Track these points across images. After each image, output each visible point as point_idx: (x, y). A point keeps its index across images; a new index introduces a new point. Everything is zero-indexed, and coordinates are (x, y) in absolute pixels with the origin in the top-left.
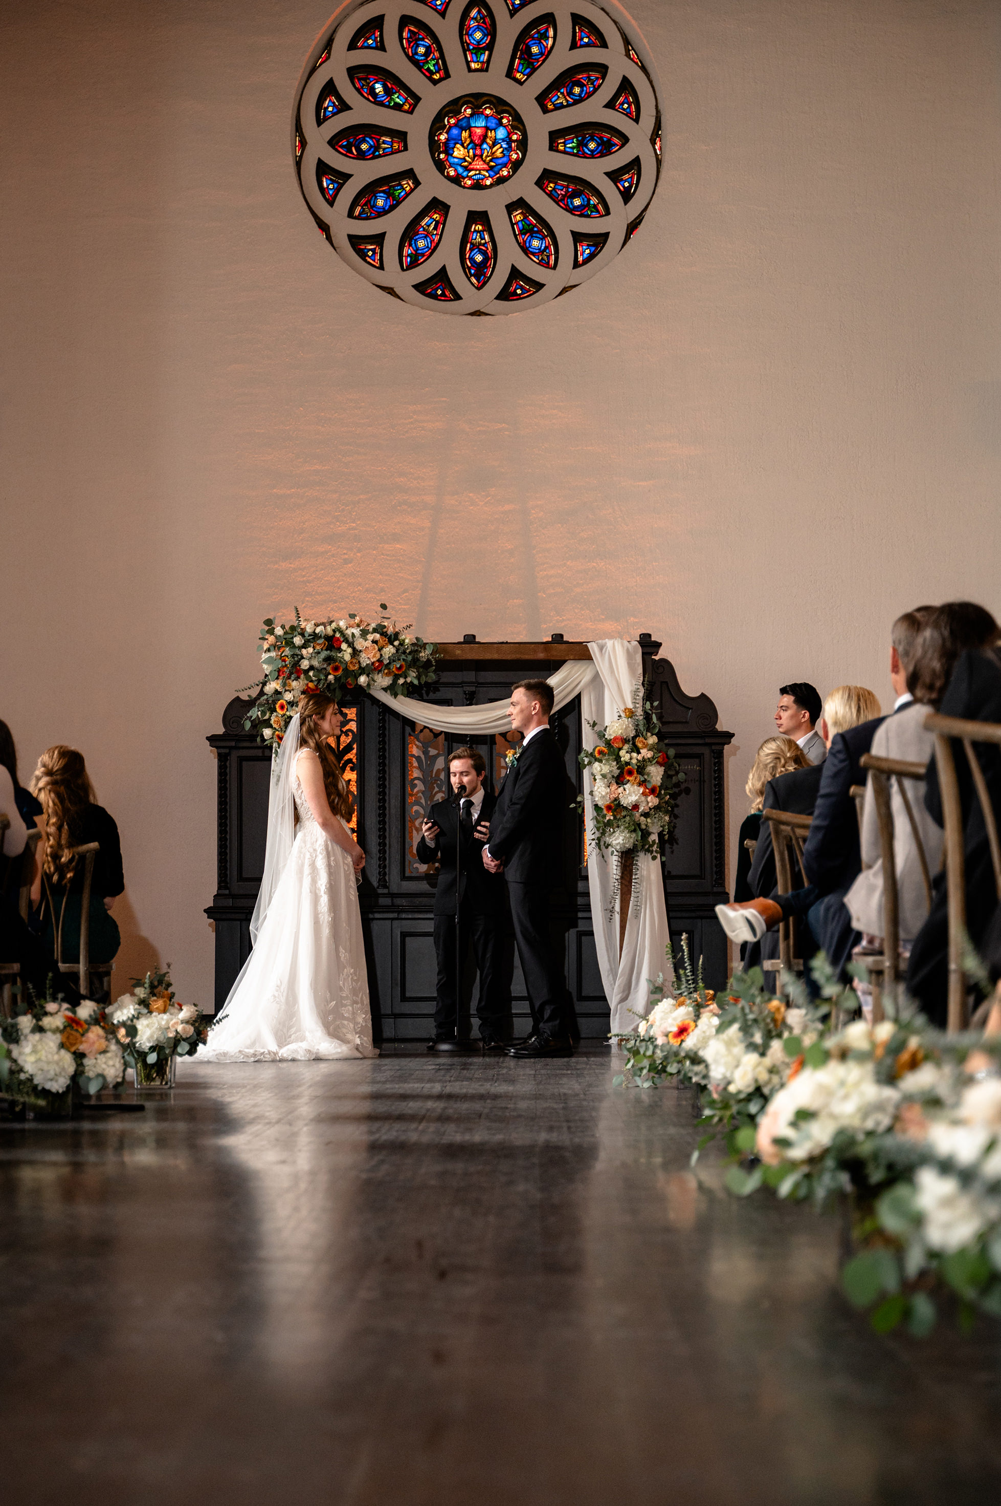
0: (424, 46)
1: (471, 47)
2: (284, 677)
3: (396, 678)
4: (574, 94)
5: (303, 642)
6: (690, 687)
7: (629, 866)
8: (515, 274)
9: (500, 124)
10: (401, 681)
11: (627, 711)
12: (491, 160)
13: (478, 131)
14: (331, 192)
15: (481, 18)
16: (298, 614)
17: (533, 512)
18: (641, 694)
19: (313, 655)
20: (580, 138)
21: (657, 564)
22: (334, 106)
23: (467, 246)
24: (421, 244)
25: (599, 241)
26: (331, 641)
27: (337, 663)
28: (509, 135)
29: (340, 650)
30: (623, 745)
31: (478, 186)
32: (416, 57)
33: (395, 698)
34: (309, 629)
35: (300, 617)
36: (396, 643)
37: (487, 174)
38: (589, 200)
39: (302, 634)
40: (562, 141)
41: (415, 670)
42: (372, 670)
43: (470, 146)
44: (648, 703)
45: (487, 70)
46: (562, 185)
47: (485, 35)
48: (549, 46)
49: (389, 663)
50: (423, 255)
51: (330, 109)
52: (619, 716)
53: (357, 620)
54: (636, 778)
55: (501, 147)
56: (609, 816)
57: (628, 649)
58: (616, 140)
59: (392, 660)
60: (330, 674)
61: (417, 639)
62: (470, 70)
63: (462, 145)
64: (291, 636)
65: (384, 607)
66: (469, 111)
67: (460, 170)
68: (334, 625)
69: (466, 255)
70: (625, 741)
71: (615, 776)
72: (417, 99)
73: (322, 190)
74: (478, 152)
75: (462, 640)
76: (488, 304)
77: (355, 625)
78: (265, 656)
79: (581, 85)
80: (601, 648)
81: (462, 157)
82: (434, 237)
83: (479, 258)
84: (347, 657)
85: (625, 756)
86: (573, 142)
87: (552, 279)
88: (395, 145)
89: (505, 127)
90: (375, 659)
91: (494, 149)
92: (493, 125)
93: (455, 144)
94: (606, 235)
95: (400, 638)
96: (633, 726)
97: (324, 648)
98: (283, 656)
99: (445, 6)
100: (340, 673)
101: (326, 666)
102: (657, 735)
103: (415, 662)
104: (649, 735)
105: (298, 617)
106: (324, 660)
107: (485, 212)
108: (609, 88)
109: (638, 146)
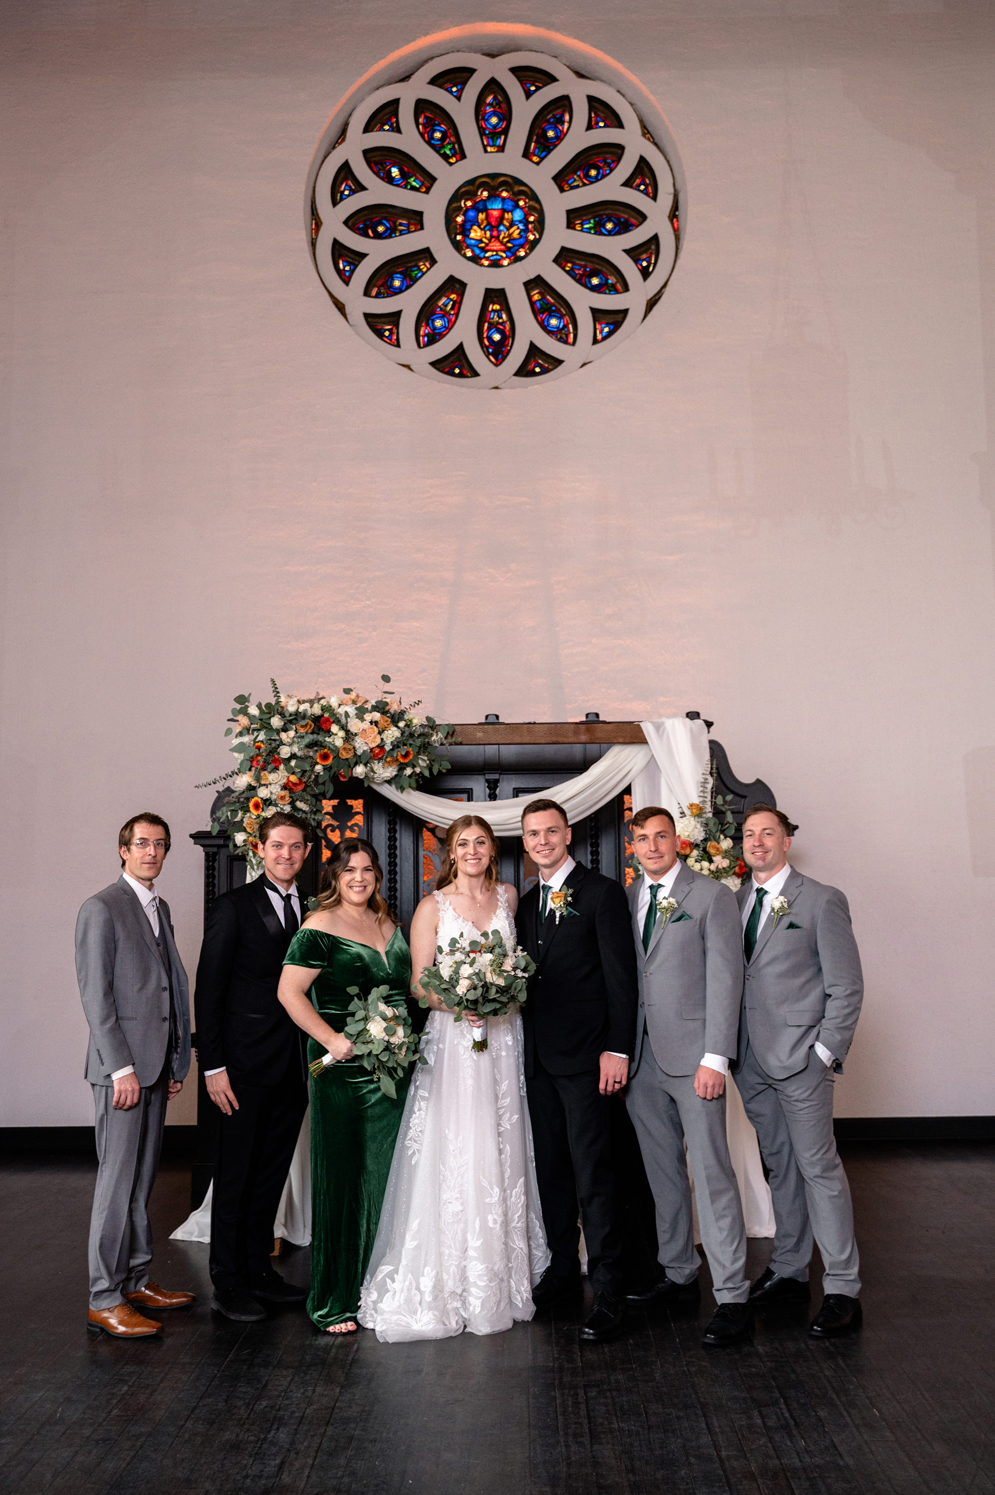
0: (440, 131)
1: (487, 132)
2: (258, 769)
3: (402, 768)
4: (590, 177)
5: (283, 723)
8: (534, 351)
9: (517, 206)
10: (408, 771)
11: (694, 807)
12: (508, 242)
13: (495, 213)
14: (347, 274)
15: (497, 104)
16: (277, 688)
17: (556, 587)
18: (709, 786)
19: (295, 739)
20: (597, 219)
21: (686, 640)
22: (351, 190)
23: (484, 326)
24: (438, 323)
25: (618, 317)
26: (319, 722)
27: (326, 750)
28: (526, 217)
29: (329, 733)
30: (691, 851)
31: (496, 264)
32: (433, 142)
33: (402, 792)
34: (291, 708)
35: (279, 692)
36: (402, 724)
37: (504, 255)
38: (607, 279)
39: (282, 715)
40: (579, 222)
41: (426, 758)
42: (371, 758)
43: (487, 228)
44: (720, 798)
45: (503, 151)
46: (579, 265)
47: (500, 120)
48: (565, 130)
49: (393, 750)
50: (439, 334)
51: (346, 193)
52: (681, 813)
53: (353, 695)
55: (518, 228)
57: (691, 731)
58: (633, 220)
59: (396, 746)
60: (317, 763)
61: (428, 719)
62: (486, 152)
63: (479, 226)
64: (269, 716)
65: (386, 679)
66: (485, 194)
67: (477, 251)
68: (323, 702)
69: (483, 334)
70: (693, 846)
72: (434, 181)
73: (340, 272)
74: (495, 233)
75: (483, 721)
76: (507, 380)
77: (351, 702)
78: (236, 741)
79: (598, 168)
80: (658, 727)
81: (478, 238)
82: (451, 317)
83: (497, 337)
84: (339, 742)
86: (590, 223)
87: (572, 355)
88: (412, 227)
89: (522, 208)
90: (373, 745)
91: (511, 231)
92: (510, 208)
93: (472, 226)
94: (625, 312)
95: (406, 717)
96: (701, 826)
97: (310, 731)
98: (258, 742)
99: (460, 92)
100: (329, 762)
101: (311, 754)
102: (731, 838)
103: (425, 747)
104: (722, 837)
105: (276, 692)
106: (310, 746)
107: (502, 291)
108: (627, 167)
109: (657, 223)
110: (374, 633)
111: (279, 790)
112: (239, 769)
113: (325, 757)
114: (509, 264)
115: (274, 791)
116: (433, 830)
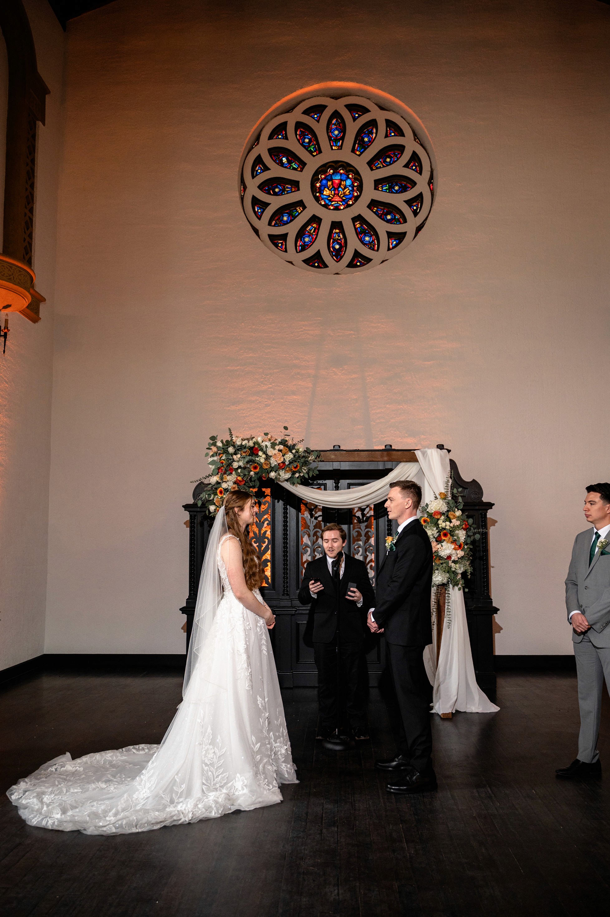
0: (308, 138)
1: (333, 139)
2: (222, 473)
3: (294, 473)
4: (387, 162)
5: (234, 451)
7: (443, 594)
8: (357, 254)
9: (348, 178)
10: (297, 475)
11: (442, 494)
12: (343, 196)
13: (337, 181)
14: (259, 214)
15: (338, 124)
16: (231, 433)
17: (368, 378)
18: (450, 484)
19: (241, 459)
20: (390, 184)
21: (436, 406)
22: (261, 169)
23: (331, 241)
24: (307, 239)
26: (252, 450)
27: (256, 464)
28: (353, 184)
29: (257, 455)
30: (441, 517)
31: (337, 208)
32: (304, 144)
33: (293, 486)
34: (238, 443)
35: (232, 435)
36: (294, 451)
37: (341, 204)
38: (395, 216)
39: (234, 446)
40: (380, 186)
41: (306, 468)
42: (279, 468)
43: (332, 189)
44: (455, 490)
45: (341, 149)
46: (381, 209)
47: (340, 132)
48: (374, 137)
49: (289, 464)
50: (307, 245)
51: (259, 171)
53: (269, 436)
54: (449, 539)
55: (349, 189)
57: (441, 456)
58: (409, 185)
59: (291, 463)
60: (252, 471)
61: (307, 448)
62: (332, 150)
63: (328, 189)
65: (286, 428)
66: (332, 171)
67: (327, 202)
68: (254, 440)
69: (330, 245)
70: (441, 514)
71: (436, 537)
72: (305, 165)
73: (255, 213)
74: (337, 192)
75: (332, 449)
76: (342, 270)
77: (268, 440)
78: (210, 460)
79: (390, 157)
80: (424, 454)
81: (328, 195)
82: (313, 236)
83: (337, 247)
84: (262, 460)
85: (442, 524)
86: (386, 186)
87: (377, 257)
88: (293, 189)
89: (350, 179)
90: (280, 462)
91: (345, 191)
92: (345, 178)
93: (324, 188)
94: (405, 234)
95: (296, 448)
96: (446, 504)
97: (248, 454)
98: (222, 460)
99: (319, 117)
100: (258, 470)
101: (248, 466)
102: (461, 510)
103: (306, 463)
104: (456, 510)
105: (231, 435)
106: (248, 462)
107: (340, 223)
108: (406, 157)
109: (422, 187)
110: (273, 402)
111: (232, 484)
112: (212, 474)
113: (255, 468)
114: (344, 209)
115: (230, 485)
116: (306, 504)
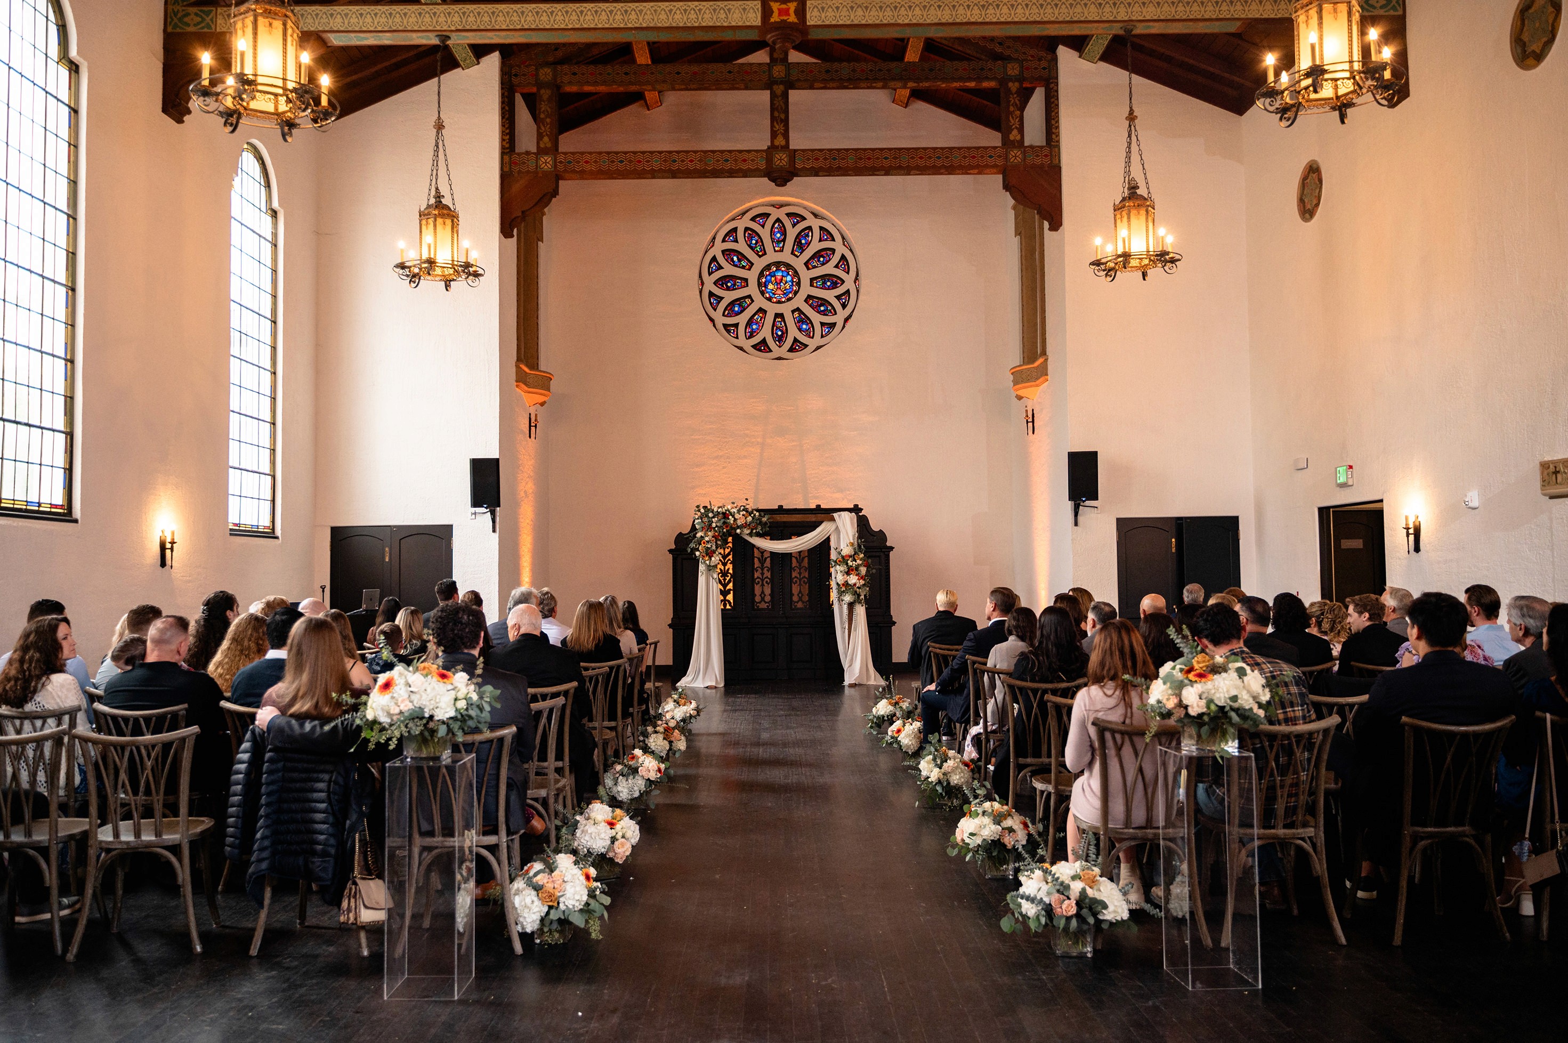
0: (755, 240)
1: (776, 241)
2: (705, 530)
3: (752, 530)
4: (821, 261)
5: (713, 515)
6: (875, 527)
7: (852, 609)
8: (796, 340)
9: (788, 274)
10: (754, 531)
11: (850, 543)
12: (785, 290)
13: (779, 277)
14: (715, 305)
15: (780, 229)
16: (710, 503)
17: (805, 445)
18: (857, 535)
19: (717, 521)
20: (823, 282)
22: (716, 267)
23: (774, 328)
24: (754, 327)
25: (832, 326)
26: (725, 515)
27: (727, 524)
28: (792, 279)
29: (729, 518)
31: (779, 302)
32: (752, 245)
33: (751, 538)
34: (715, 509)
35: (711, 505)
36: (752, 515)
39: (712, 512)
40: (815, 283)
41: (760, 526)
42: (742, 527)
43: (776, 284)
44: (860, 539)
45: (783, 251)
46: (815, 301)
47: (781, 236)
48: (810, 240)
49: (750, 524)
50: (755, 332)
51: (714, 269)
52: (847, 544)
53: (735, 505)
54: (855, 572)
55: (789, 284)
56: (843, 589)
57: (851, 517)
58: (839, 282)
59: (750, 522)
60: (725, 529)
62: (775, 251)
63: (772, 284)
64: (707, 512)
65: (746, 499)
66: (775, 269)
67: (771, 295)
68: (725, 507)
69: (774, 332)
70: (850, 556)
71: (846, 571)
72: (752, 264)
73: (711, 304)
74: (779, 287)
75: (778, 508)
76: (784, 354)
77: (735, 507)
78: (697, 521)
79: (824, 259)
80: (839, 516)
81: (772, 289)
82: (760, 324)
83: (780, 333)
85: (850, 563)
86: (820, 284)
87: (812, 343)
88: (743, 285)
89: (791, 276)
90: (743, 522)
91: (786, 285)
92: (785, 275)
93: (769, 283)
94: (835, 323)
95: (754, 512)
96: (854, 549)
97: (722, 518)
99: (764, 223)
101: (722, 525)
102: (864, 553)
103: (760, 523)
104: (860, 553)
106: (722, 523)
107: (782, 314)
108: (836, 259)
109: (849, 284)
112: (698, 531)
113: (727, 526)
114: (785, 301)
116: (758, 548)
